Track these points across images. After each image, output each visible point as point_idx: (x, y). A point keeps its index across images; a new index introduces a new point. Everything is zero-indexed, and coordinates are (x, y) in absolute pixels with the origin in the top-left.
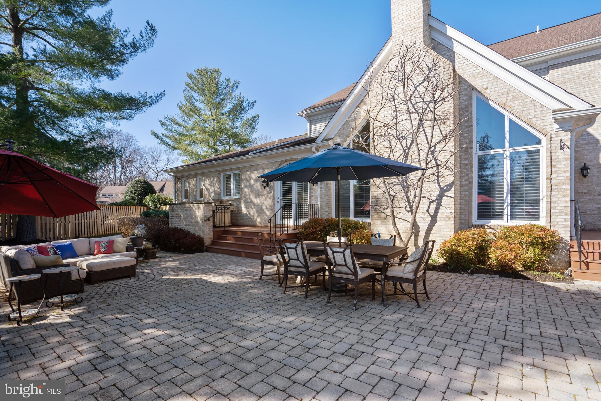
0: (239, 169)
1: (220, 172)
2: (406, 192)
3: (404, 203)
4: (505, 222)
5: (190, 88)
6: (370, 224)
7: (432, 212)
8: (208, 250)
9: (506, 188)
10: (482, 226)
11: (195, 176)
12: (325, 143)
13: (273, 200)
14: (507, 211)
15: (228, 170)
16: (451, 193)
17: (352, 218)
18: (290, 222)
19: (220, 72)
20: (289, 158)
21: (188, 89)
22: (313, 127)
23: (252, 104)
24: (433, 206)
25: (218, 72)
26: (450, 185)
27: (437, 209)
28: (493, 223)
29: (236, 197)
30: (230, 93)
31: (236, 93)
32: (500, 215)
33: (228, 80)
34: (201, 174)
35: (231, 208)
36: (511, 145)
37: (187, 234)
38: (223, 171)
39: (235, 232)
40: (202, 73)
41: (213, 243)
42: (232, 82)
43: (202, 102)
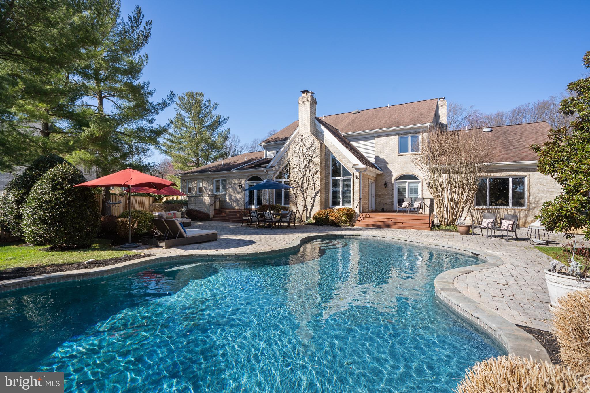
0: (225, 177)
1: (213, 178)
2: (303, 194)
3: (302, 198)
4: (340, 206)
5: (180, 107)
6: (288, 207)
7: (312, 202)
8: (212, 220)
9: (341, 193)
10: (332, 208)
11: (196, 179)
12: (270, 168)
13: (244, 195)
14: (341, 202)
15: (218, 178)
16: (319, 195)
17: (283, 205)
18: (253, 207)
19: (203, 95)
20: (253, 173)
21: (178, 108)
22: (268, 152)
23: (226, 120)
24: (313, 199)
25: (201, 95)
26: (319, 191)
27: (314, 201)
28: (337, 207)
29: (224, 193)
30: (210, 112)
31: (215, 113)
32: (339, 204)
33: (209, 101)
34: (201, 179)
35: (221, 199)
36: (343, 176)
37: (200, 212)
38: (215, 178)
39: (225, 212)
40: (190, 95)
41: (214, 216)
42: (212, 103)
43: (189, 118)
